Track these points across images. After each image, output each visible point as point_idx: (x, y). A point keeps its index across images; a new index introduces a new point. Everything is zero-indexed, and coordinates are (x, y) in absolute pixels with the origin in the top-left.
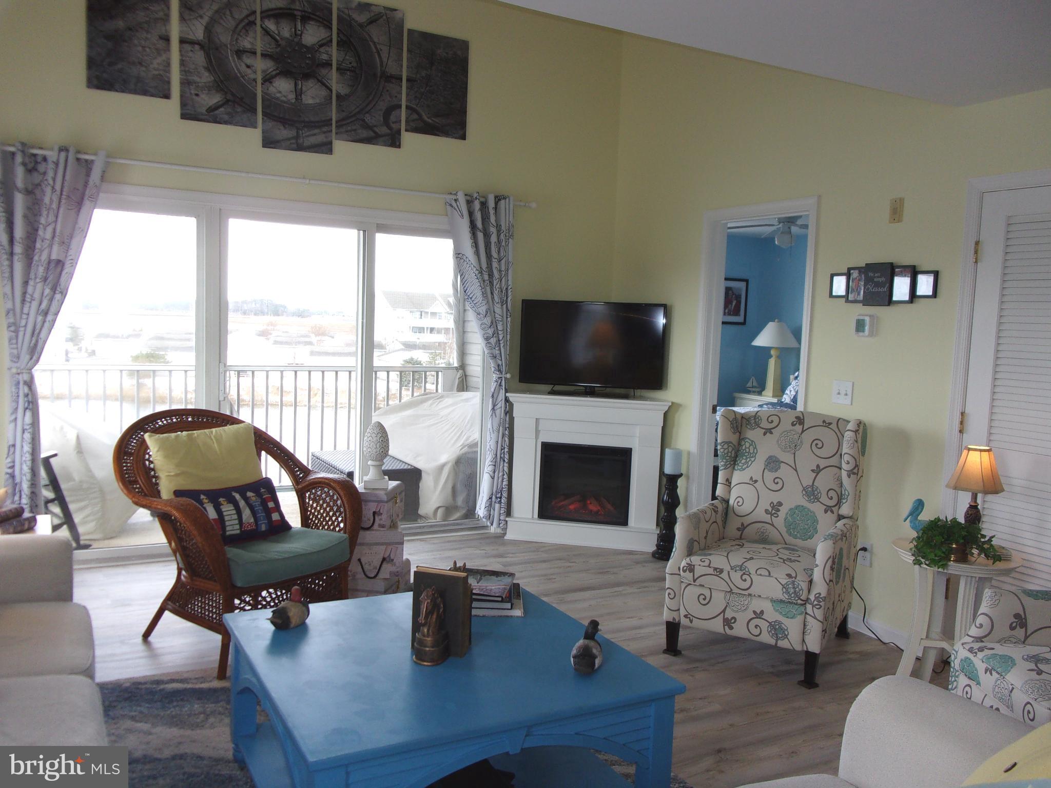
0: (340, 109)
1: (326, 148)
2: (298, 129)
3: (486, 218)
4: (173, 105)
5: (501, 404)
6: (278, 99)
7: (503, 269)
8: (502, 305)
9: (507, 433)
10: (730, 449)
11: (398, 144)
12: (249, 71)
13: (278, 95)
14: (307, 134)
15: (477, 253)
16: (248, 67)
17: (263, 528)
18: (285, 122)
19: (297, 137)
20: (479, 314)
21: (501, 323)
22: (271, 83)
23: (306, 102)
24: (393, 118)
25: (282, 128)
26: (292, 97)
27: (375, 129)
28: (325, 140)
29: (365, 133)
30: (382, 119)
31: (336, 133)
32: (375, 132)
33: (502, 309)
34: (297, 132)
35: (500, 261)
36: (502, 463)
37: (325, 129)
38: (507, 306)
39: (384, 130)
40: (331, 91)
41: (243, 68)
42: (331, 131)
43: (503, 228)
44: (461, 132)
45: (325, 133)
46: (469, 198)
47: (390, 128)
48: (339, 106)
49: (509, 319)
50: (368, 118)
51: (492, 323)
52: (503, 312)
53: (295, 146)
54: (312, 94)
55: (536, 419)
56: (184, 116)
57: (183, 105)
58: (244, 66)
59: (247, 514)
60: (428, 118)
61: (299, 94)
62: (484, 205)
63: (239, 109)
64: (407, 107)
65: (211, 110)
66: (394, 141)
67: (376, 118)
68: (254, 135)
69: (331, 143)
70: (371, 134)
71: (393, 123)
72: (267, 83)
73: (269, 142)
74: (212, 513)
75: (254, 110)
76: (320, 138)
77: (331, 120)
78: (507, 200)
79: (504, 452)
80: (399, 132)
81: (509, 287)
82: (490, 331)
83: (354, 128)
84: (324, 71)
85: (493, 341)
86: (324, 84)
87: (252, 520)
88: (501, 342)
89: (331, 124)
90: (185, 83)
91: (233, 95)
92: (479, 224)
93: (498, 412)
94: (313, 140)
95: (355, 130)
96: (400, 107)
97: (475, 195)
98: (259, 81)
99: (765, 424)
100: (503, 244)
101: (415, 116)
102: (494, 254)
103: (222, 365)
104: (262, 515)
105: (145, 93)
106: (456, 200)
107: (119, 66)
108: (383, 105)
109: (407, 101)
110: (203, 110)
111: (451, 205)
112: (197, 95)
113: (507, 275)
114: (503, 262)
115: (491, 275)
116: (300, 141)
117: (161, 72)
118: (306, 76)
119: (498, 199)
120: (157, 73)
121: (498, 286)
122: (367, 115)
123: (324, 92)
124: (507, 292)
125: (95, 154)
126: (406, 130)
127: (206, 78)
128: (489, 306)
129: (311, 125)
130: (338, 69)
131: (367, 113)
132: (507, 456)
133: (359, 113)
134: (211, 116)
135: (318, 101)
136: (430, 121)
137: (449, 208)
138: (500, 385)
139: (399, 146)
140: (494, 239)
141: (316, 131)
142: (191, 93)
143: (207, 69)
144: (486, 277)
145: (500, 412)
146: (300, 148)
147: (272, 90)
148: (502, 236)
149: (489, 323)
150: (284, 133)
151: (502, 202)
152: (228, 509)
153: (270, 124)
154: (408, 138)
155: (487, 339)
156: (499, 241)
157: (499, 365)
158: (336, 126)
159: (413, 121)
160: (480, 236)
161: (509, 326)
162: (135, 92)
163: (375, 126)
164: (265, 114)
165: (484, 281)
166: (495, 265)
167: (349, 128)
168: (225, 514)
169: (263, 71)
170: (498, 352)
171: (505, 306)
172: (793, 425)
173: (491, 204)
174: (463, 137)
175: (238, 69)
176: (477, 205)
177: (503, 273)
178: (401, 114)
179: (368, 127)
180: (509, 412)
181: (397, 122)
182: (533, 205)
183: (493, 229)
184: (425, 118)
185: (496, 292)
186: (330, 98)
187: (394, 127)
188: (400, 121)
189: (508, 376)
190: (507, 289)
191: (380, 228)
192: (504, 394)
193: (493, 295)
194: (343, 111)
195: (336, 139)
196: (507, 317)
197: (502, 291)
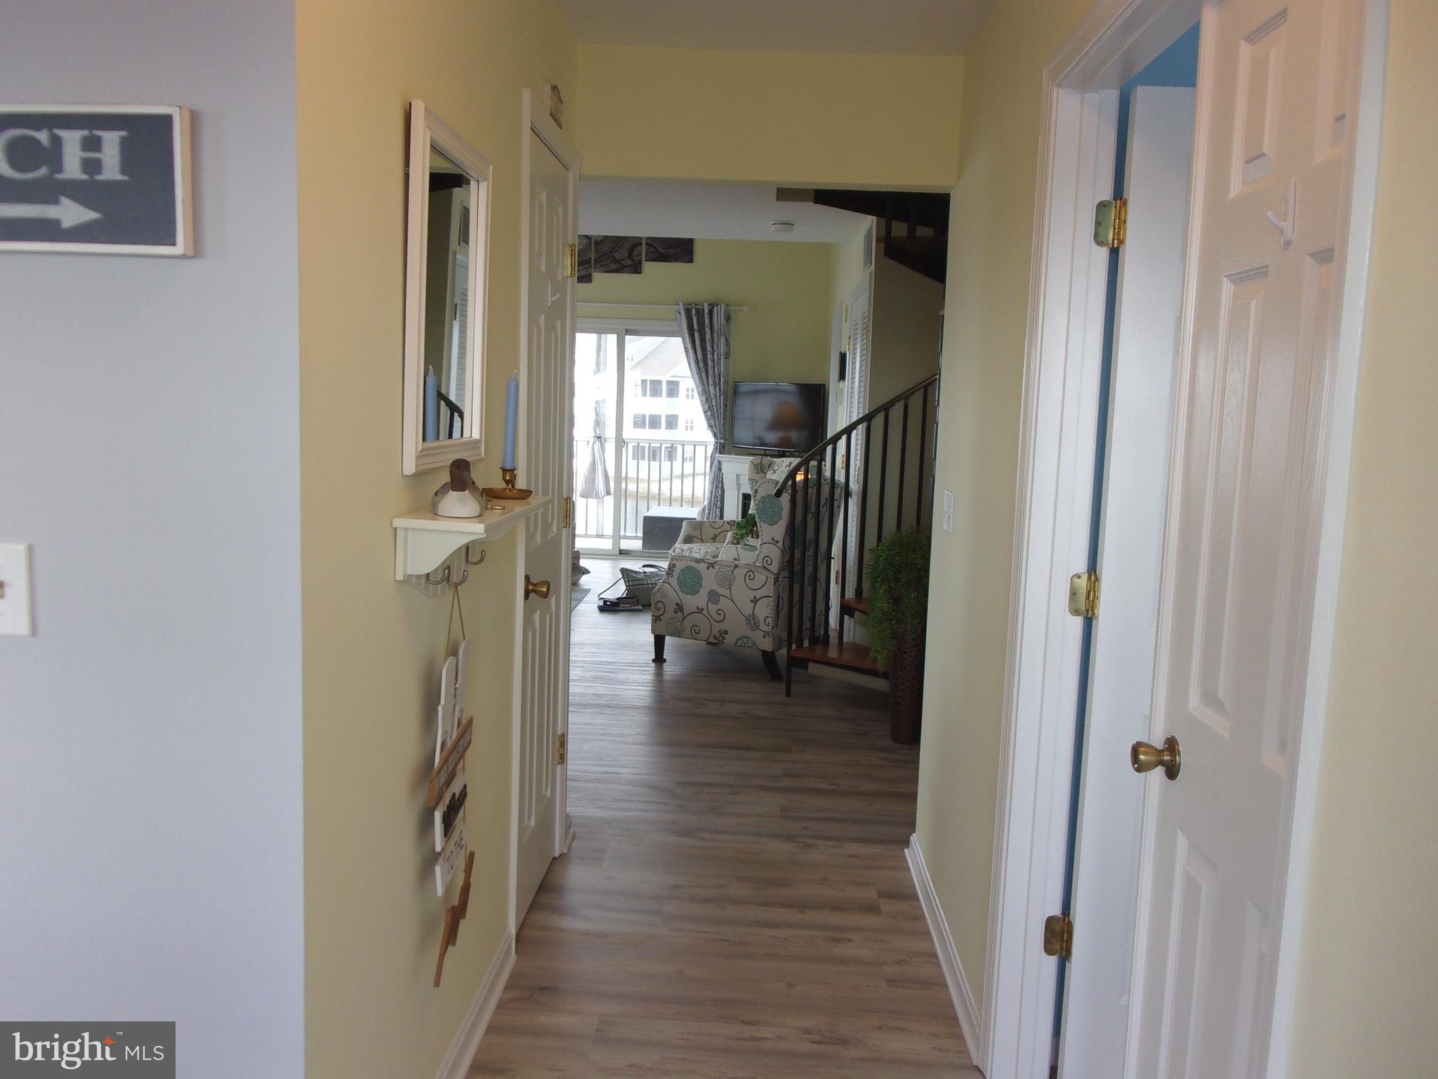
0: (597, 251)
1: (587, 279)
3: (701, 323)
5: (716, 463)
7: (716, 358)
8: (715, 387)
9: (720, 485)
11: (639, 271)
15: (695, 348)
24: (635, 253)
27: (623, 262)
28: (587, 273)
29: (614, 266)
30: (627, 255)
31: (594, 268)
32: (622, 264)
33: (716, 390)
35: (713, 354)
37: (587, 266)
38: (720, 388)
39: (629, 262)
40: (590, 239)
42: (591, 267)
43: (716, 328)
44: (690, 257)
45: (585, 268)
46: (688, 307)
47: (633, 261)
48: (596, 248)
49: (722, 397)
50: (618, 256)
51: (707, 400)
62: (700, 313)
64: (647, 245)
66: (637, 269)
67: (621, 255)
69: (590, 275)
70: (619, 266)
76: (583, 273)
77: (591, 259)
78: (719, 306)
79: (717, 500)
80: (640, 262)
81: (722, 373)
82: (706, 406)
83: (607, 262)
85: (709, 413)
89: (591, 262)
92: (696, 327)
93: (713, 469)
95: (607, 264)
96: (641, 244)
97: (693, 305)
100: (716, 340)
101: (653, 250)
102: (709, 348)
106: (681, 309)
108: (628, 245)
111: (679, 312)
113: (719, 363)
114: (716, 354)
115: (706, 364)
119: (712, 307)
121: (711, 372)
123: (585, 241)
124: (720, 377)
126: (646, 261)
131: (617, 252)
132: (719, 503)
133: (610, 252)
136: (663, 251)
137: (676, 314)
138: (717, 448)
139: (640, 273)
140: (708, 336)
141: (581, 268)
144: (701, 366)
145: (715, 469)
148: (715, 335)
149: (705, 401)
151: (715, 308)
154: (648, 267)
155: (705, 411)
156: (712, 338)
157: (715, 433)
158: (594, 263)
159: (651, 253)
160: (696, 334)
163: (621, 260)
165: (700, 369)
166: (709, 356)
167: (604, 263)
170: (712, 423)
171: (718, 388)
173: (706, 311)
174: (691, 261)
176: (694, 312)
177: (716, 362)
178: (641, 251)
179: (616, 261)
180: (720, 469)
181: (637, 256)
182: (745, 308)
183: (707, 330)
184: (660, 250)
185: (710, 377)
186: (590, 244)
187: (637, 259)
188: (641, 255)
189: (722, 441)
190: (720, 374)
191: (629, 332)
192: (718, 455)
193: (708, 378)
194: (599, 252)
195: (594, 272)
196: (720, 396)
197: (715, 376)
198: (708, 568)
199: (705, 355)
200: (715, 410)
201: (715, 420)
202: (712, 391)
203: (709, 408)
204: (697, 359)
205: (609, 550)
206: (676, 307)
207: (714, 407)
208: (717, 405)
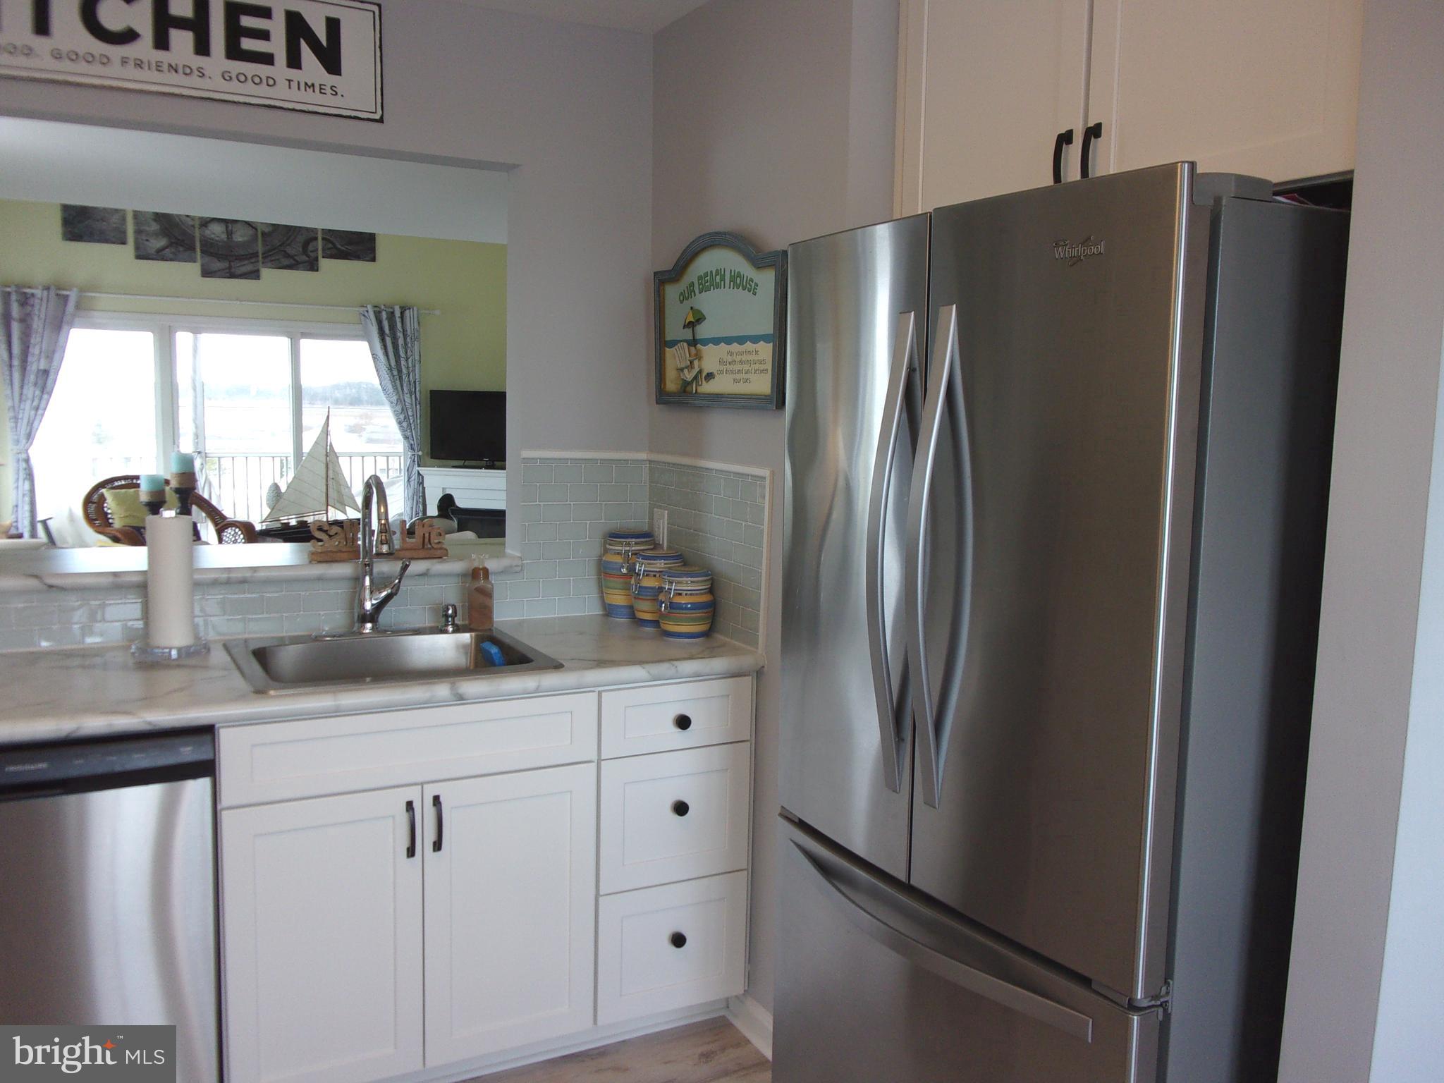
0: (265, 243)
1: (255, 275)
2: (230, 261)
3: (392, 327)
4: (129, 249)
5: (415, 477)
6: (212, 239)
7: (410, 365)
8: (411, 396)
9: (421, 500)
11: (316, 268)
12: (188, 219)
13: (213, 236)
14: (238, 265)
15: (386, 354)
16: (187, 216)
18: (219, 257)
19: (230, 268)
20: (392, 403)
21: (411, 410)
22: (206, 227)
23: (236, 240)
24: (310, 248)
25: (216, 260)
26: (224, 237)
27: (296, 257)
28: (255, 268)
29: (286, 262)
30: (301, 250)
31: (263, 263)
32: (295, 260)
33: (411, 398)
34: (230, 264)
35: (407, 360)
37: (253, 260)
38: (416, 396)
39: (304, 258)
40: (256, 229)
41: (183, 217)
42: (258, 261)
43: (409, 333)
44: (372, 256)
45: (252, 263)
46: (377, 309)
47: (308, 256)
48: (264, 241)
49: (418, 407)
50: (289, 250)
51: (403, 410)
52: (412, 401)
53: (228, 275)
54: (241, 233)
55: (443, 488)
56: (139, 257)
57: (137, 248)
60: (342, 246)
61: (230, 234)
62: (391, 315)
63: (181, 249)
64: (323, 239)
65: (159, 251)
66: (313, 266)
67: (295, 249)
69: (258, 271)
70: (292, 262)
71: (312, 252)
72: (203, 228)
73: (206, 273)
75: (193, 249)
76: (249, 268)
77: (257, 252)
78: (411, 310)
80: (316, 259)
81: (417, 381)
82: (402, 417)
83: (277, 258)
85: (405, 424)
86: (250, 225)
88: (412, 425)
89: (258, 256)
90: (138, 232)
91: (176, 238)
92: (387, 330)
93: (412, 483)
94: (243, 270)
95: (278, 260)
96: (316, 239)
97: (383, 307)
98: (197, 226)
100: (409, 345)
101: (330, 245)
102: (402, 354)
103: (176, 446)
105: (107, 241)
106: (367, 311)
107: (86, 223)
108: (301, 239)
109: (323, 234)
110: (153, 251)
111: (364, 315)
112: (147, 240)
113: (414, 370)
114: (410, 360)
115: (400, 371)
116: (233, 270)
117: (119, 225)
119: (403, 310)
120: (115, 225)
121: (406, 380)
122: (288, 247)
123: (250, 232)
124: (415, 384)
125: (71, 290)
126: (323, 257)
127: (154, 227)
128: (399, 396)
129: (240, 258)
131: (289, 245)
133: (280, 245)
134: (159, 255)
135: (246, 239)
136: (343, 248)
137: (363, 317)
138: (414, 461)
139: (317, 270)
140: (401, 341)
141: (246, 262)
142: (143, 240)
143: (154, 220)
144: (395, 373)
145: (414, 483)
146: (232, 276)
147: (207, 232)
148: (408, 340)
149: (400, 411)
150: (218, 265)
151: (407, 311)
153: (207, 259)
154: (325, 263)
155: (400, 423)
156: (406, 344)
157: (412, 445)
158: (262, 258)
159: (329, 249)
160: (388, 340)
161: (419, 413)
162: (99, 241)
163: (296, 255)
164: (202, 252)
165: (394, 376)
166: (403, 362)
167: (273, 258)
169: (200, 219)
170: (409, 434)
171: (413, 396)
173: (398, 314)
174: (373, 260)
176: (384, 315)
177: (411, 369)
178: (317, 245)
179: (288, 256)
180: (421, 483)
182: (437, 312)
183: (400, 335)
184: (339, 247)
185: (405, 385)
186: (257, 236)
187: (312, 255)
188: (317, 250)
189: (420, 453)
190: (415, 382)
191: (306, 335)
192: (416, 468)
193: (402, 386)
194: (267, 245)
195: (263, 267)
196: (416, 405)
197: (410, 384)
199: (398, 362)
200: (411, 421)
202: (408, 400)
203: (405, 418)
206: (365, 310)
207: (411, 418)
208: (413, 415)
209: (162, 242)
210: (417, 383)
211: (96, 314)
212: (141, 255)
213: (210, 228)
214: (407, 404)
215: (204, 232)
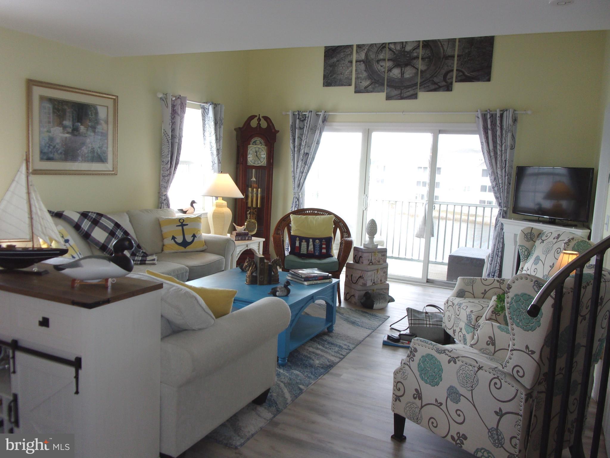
1: (414, 96)
2: (401, 90)
3: (494, 124)
4: (352, 88)
5: (499, 224)
6: (393, 78)
7: (503, 149)
8: (502, 170)
10: (524, 250)
11: (450, 89)
12: (382, 68)
13: (394, 76)
14: (405, 91)
16: (382, 66)
17: (317, 254)
18: (396, 88)
19: (401, 93)
21: (500, 179)
22: (391, 71)
23: (406, 77)
24: (448, 77)
25: (394, 90)
26: (399, 76)
27: (439, 84)
28: (414, 93)
29: (433, 87)
30: (443, 79)
31: (419, 89)
36: (497, 257)
37: (414, 88)
39: (444, 83)
40: (418, 69)
41: (379, 67)
42: (417, 88)
43: (505, 127)
44: (487, 78)
46: (483, 113)
47: (446, 82)
48: (421, 76)
49: (506, 177)
50: (436, 80)
51: (495, 179)
52: (502, 173)
53: (400, 97)
54: (409, 72)
55: (515, 234)
56: (356, 92)
57: (356, 87)
58: (380, 66)
59: (311, 247)
60: (468, 73)
61: (402, 74)
62: (493, 117)
63: (377, 85)
64: (457, 70)
65: (366, 87)
66: (449, 88)
67: (438, 79)
68: (382, 95)
69: (416, 94)
70: (437, 86)
71: (448, 79)
72: (389, 72)
73: (388, 98)
74: (297, 244)
75: (383, 85)
76: (412, 92)
77: (418, 83)
78: (508, 111)
79: (499, 251)
80: (451, 83)
81: (507, 159)
82: (494, 183)
83: (428, 85)
84: (415, 61)
85: (496, 189)
86: (414, 67)
87: (313, 250)
88: (501, 190)
89: (417, 85)
90: (357, 78)
91: (375, 79)
92: (489, 126)
93: (497, 228)
94: (408, 94)
95: (428, 86)
96: (452, 71)
97: (488, 111)
98: (386, 71)
99: (543, 238)
100: (504, 135)
101: (461, 74)
102: (498, 142)
104: (318, 249)
105: (342, 85)
107: (334, 76)
108: (443, 72)
109: (457, 67)
110: (363, 88)
111: (478, 117)
112: (361, 82)
113: (506, 152)
114: (503, 146)
115: (495, 153)
116: (402, 95)
117: (349, 76)
118: (406, 65)
119: (502, 112)
120: (347, 76)
121: (499, 159)
122: (435, 78)
123: (414, 71)
125: (321, 112)
126: (456, 82)
127: (365, 74)
128: (493, 169)
129: (407, 87)
130: (422, 59)
131: (435, 76)
132: (500, 254)
133: (431, 77)
134: (366, 90)
135: (411, 75)
136: (469, 75)
139: (451, 90)
140: (498, 133)
141: (410, 89)
142: (359, 82)
143: (365, 71)
144: (492, 154)
146: (402, 98)
147: (391, 74)
148: (504, 132)
149: (493, 179)
150: (395, 92)
151: (505, 112)
152: (304, 244)
153: (389, 89)
156: (502, 134)
157: (500, 203)
158: (420, 86)
159: (460, 76)
160: (490, 132)
162: (339, 85)
163: (439, 82)
164: (387, 86)
165: (491, 157)
166: (498, 147)
167: (426, 85)
168: (302, 245)
169: (388, 67)
171: (504, 170)
172: (554, 239)
173: (498, 115)
174: (489, 80)
175: (378, 69)
176: (488, 116)
177: (503, 152)
178: (453, 75)
179: (435, 83)
180: (502, 229)
181: (450, 78)
182: (529, 112)
183: (498, 129)
184: (466, 74)
185: (498, 162)
186: (417, 73)
187: (449, 81)
188: (452, 78)
189: (505, 209)
190: (506, 161)
191: (441, 132)
192: (502, 219)
193: (496, 163)
194: (423, 78)
195: (419, 92)
196: (505, 176)
197: (502, 162)
198: (449, 362)
199: (495, 147)
200: (501, 187)
201: (500, 194)
202: (499, 172)
203: (496, 184)
204: (489, 149)
205: (419, 279)
206: (476, 113)
207: (500, 184)
208: (502, 183)
209: (368, 82)
210: (507, 161)
211: (335, 124)
212: (358, 91)
213: (392, 72)
214: (498, 175)
215: (389, 74)
